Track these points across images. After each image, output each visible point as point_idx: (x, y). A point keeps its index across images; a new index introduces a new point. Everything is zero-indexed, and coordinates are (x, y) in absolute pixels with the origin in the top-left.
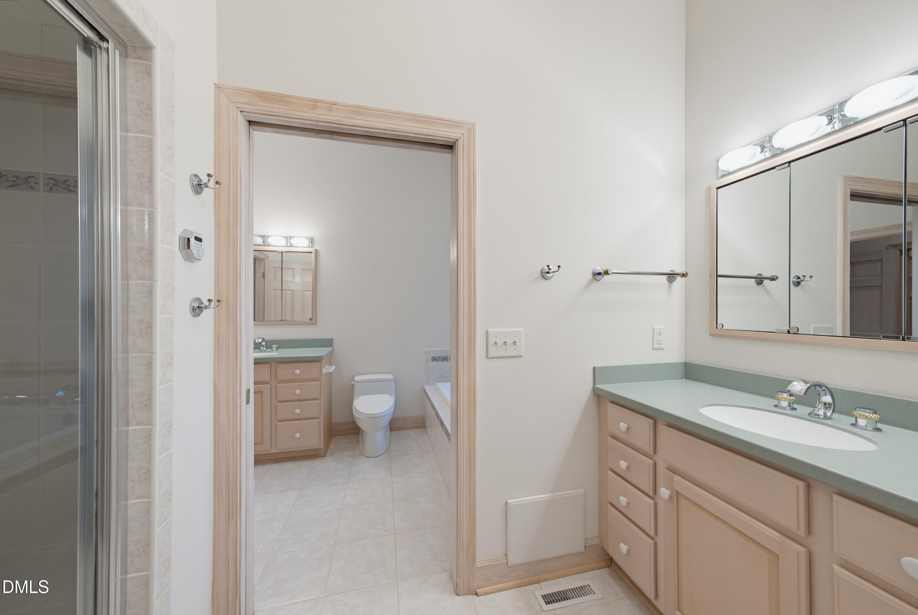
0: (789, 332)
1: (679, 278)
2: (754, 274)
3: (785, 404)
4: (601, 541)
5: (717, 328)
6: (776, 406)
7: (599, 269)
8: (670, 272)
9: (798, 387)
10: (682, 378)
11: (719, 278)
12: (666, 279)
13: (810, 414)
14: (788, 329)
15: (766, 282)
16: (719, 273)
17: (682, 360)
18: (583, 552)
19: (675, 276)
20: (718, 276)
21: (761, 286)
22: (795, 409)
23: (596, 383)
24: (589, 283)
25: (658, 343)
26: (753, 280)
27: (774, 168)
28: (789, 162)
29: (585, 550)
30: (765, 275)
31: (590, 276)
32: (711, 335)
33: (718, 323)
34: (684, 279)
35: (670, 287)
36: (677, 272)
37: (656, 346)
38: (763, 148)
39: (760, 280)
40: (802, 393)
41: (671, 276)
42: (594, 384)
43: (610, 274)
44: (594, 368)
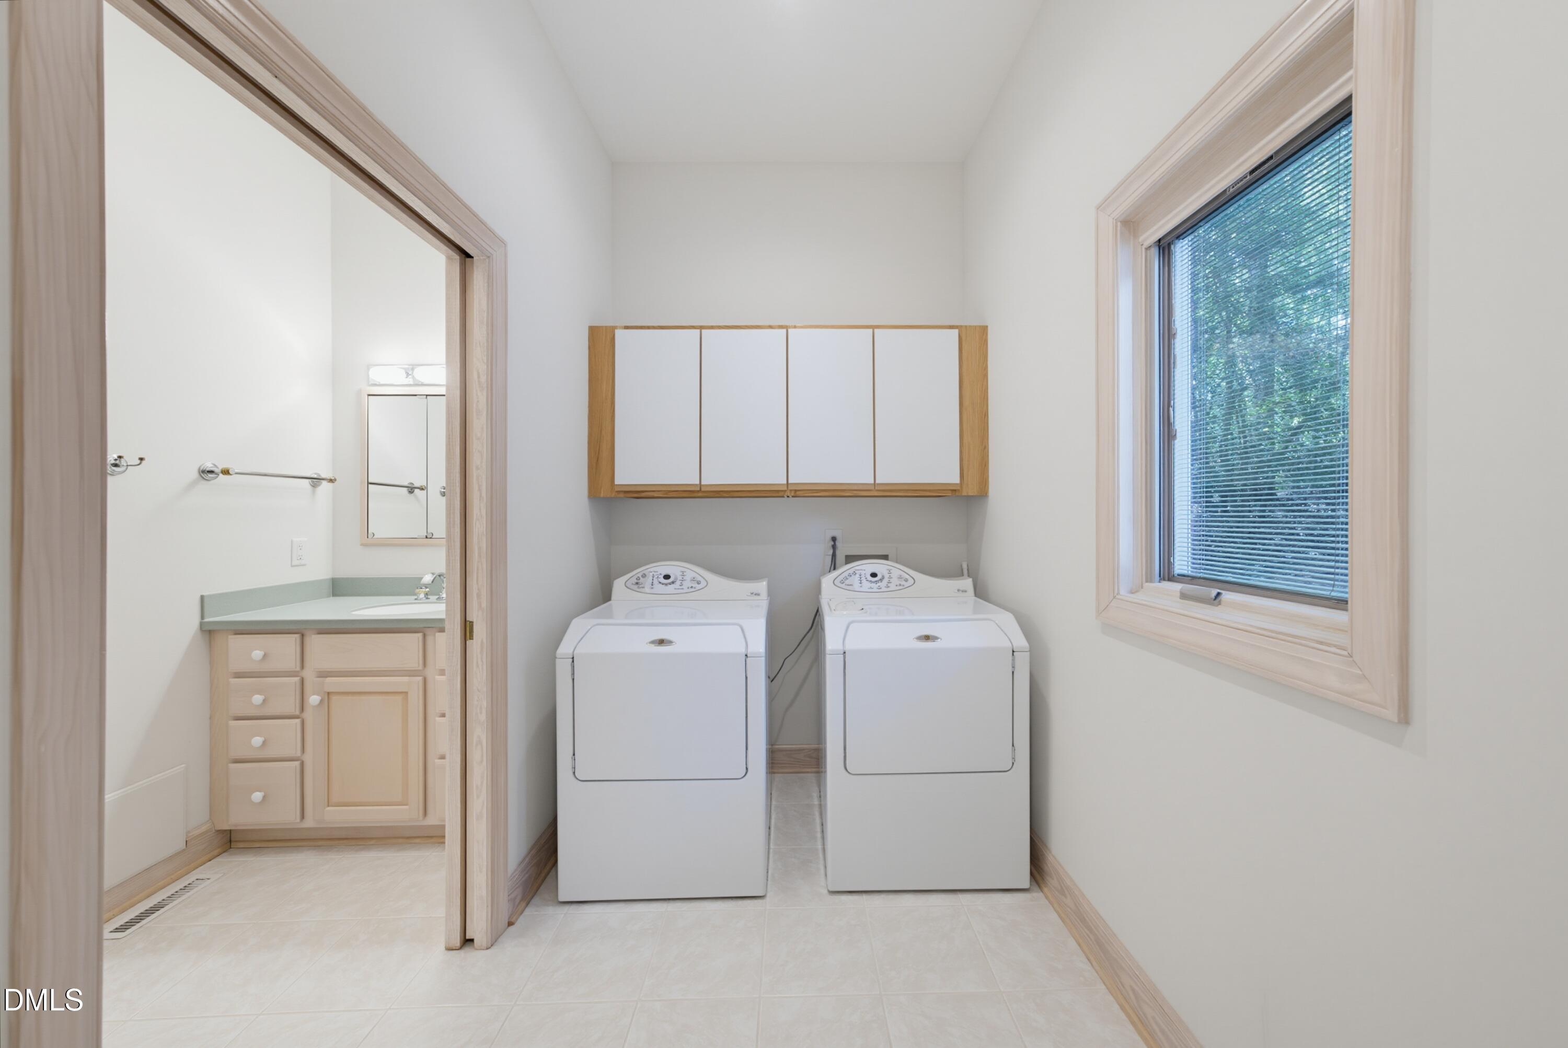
0: (427, 537)
1: (324, 483)
2: (406, 484)
3: (422, 596)
4: (213, 824)
5: (368, 537)
6: (416, 599)
7: (209, 466)
8: (315, 476)
9: (428, 579)
10: (329, 596)
11: (370, 485)
12: (309, 485)
13: (437, 599)
14: (426, 534)
15: (417, 491)
16: (370, 481)
17: (328, 576)
18: (184, 850)
19: (322, 481)
20: (368, 483)
21: (412, 494)
22: (429, 598)
23: (206, 614)
24: (192, 485)
25: (299, 558)
26: (406, 489)
27: (416, 395)
28: (427, 395)
29: (186, 847)
30: (416, 485)
31: (195, 474)
32: (362, 545)
33: (369, 532)
34: (331, 484)
35: (314, 492)
36: (323, 476)
37: (295, 562)
38: (408, 374)
39: (411, 489)
40: (430, 582)
41: (316, 481)
42: (202, 617)
43: (231, 475)
44: (202, 598)
